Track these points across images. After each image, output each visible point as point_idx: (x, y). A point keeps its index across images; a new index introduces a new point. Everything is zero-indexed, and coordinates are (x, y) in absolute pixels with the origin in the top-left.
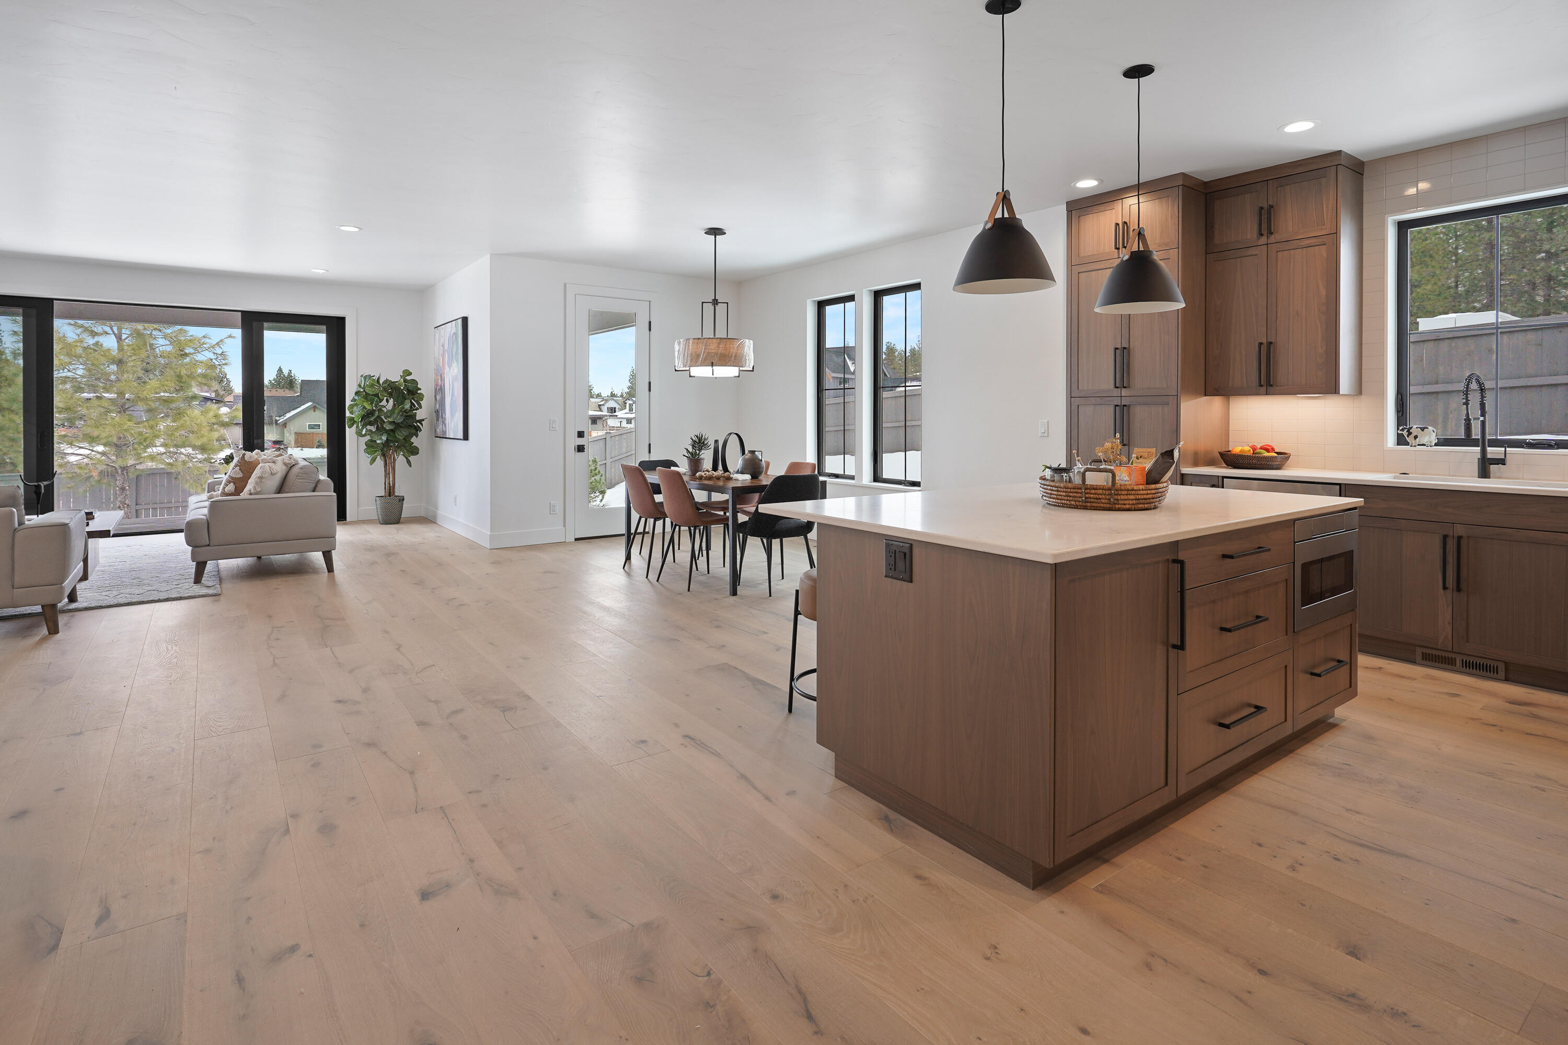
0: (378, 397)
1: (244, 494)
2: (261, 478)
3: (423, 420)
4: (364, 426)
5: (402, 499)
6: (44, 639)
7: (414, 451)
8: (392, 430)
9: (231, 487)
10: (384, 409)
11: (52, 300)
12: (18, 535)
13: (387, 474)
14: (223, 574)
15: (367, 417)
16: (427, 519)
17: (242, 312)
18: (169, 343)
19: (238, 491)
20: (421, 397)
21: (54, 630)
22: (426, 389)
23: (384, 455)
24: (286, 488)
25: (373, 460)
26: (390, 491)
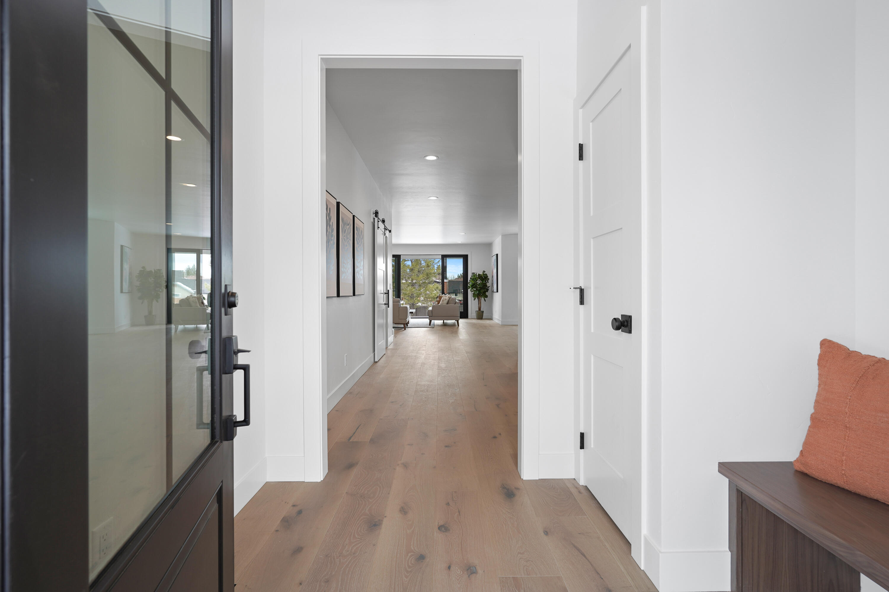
0: (476, 279)
1: (439, 304)
2: (443, 300)
3: (489, 287)
4: (472, 288)
5: (483, 312)
6: (404, 330)
7: (486, 297)
8: (480, 290)
9: (437, 303)
10: (478, 283)
11: (401, 255)
12: (400, 308)
13: (479, 304)
14: (435, 325)
15: (474, 286)
16: (491, 319)
17: (442, 255)
18: (424, 262)
19: (438, 304)
20: (488, 279)
21: (405, 329)
22: (490, 277)
23: (478, 298)
24: (448, 303)
25: (475, 299)
26: (480, 309)
